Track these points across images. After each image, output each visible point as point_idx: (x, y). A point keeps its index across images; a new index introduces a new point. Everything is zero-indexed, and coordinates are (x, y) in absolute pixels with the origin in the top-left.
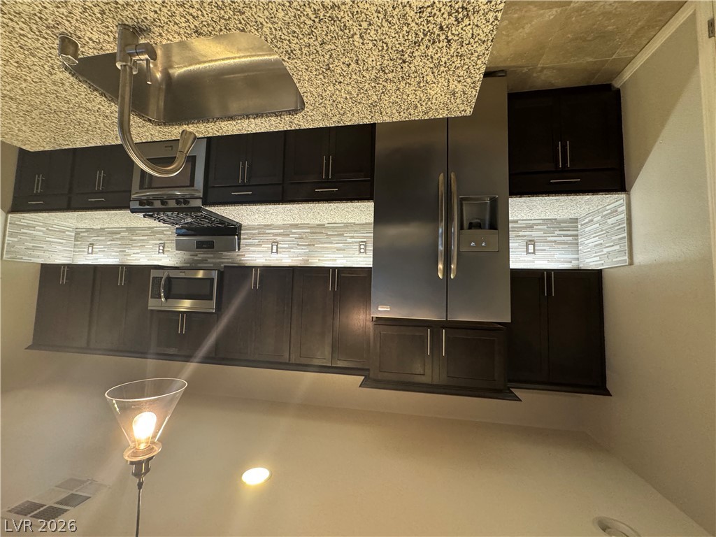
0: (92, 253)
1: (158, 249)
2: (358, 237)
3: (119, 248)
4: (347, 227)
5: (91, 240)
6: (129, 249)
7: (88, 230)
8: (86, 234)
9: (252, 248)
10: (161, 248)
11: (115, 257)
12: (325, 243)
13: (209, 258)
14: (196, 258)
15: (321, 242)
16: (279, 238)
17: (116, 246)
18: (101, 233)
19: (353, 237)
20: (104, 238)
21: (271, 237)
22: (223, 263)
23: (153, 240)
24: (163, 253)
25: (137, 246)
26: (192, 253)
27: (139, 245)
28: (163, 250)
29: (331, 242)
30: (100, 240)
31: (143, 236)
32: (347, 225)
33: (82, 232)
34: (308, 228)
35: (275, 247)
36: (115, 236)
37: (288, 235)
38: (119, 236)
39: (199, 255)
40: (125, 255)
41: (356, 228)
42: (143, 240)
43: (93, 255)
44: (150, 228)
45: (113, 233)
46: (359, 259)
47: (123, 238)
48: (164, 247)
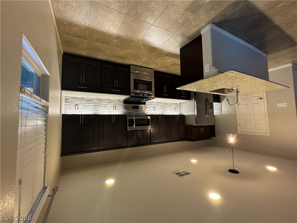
0: (78, 109)
1: (113, 108)
2: (174, 107)
3: (93, 107)
4: (171, 104)
5: (76, 103)
6: (99, 107)
7: (73, 98)
8: (73, 100)
9: (148, 109)
10: (115, 108)
11: (92, 111)
12: (167, 108)
13: (134, 112)
14: (129, 112)
15: (166, 108)
16: (155, 106)
17: (92, 106)
18: (82, 100)
19: (173, 107)
20: (84, 102)
21: (153, 105)
22: (139, 113)
23: (110, 104)
24: (116, 109)
25: (103, 107)
26: (127, 110)
27: (104, 106)
28: (116, 108)
29: (168, 108)
30: (82, 103)
31: (105, 102)
32: (172, 103)
33: (69, 98)
34: (163, 103)
35: (155, 109)
36: (90, 102)
37: (158, 105)
38: (93, 102)
39: (130, 111)
40: (97, 110)
41: (174, 104)
42: (106, 104)
43: (79, 110)
44: (108, 100)
45: (89, 100)
46: (175, 113)
47: (95, 103)
48: (116, 107)
